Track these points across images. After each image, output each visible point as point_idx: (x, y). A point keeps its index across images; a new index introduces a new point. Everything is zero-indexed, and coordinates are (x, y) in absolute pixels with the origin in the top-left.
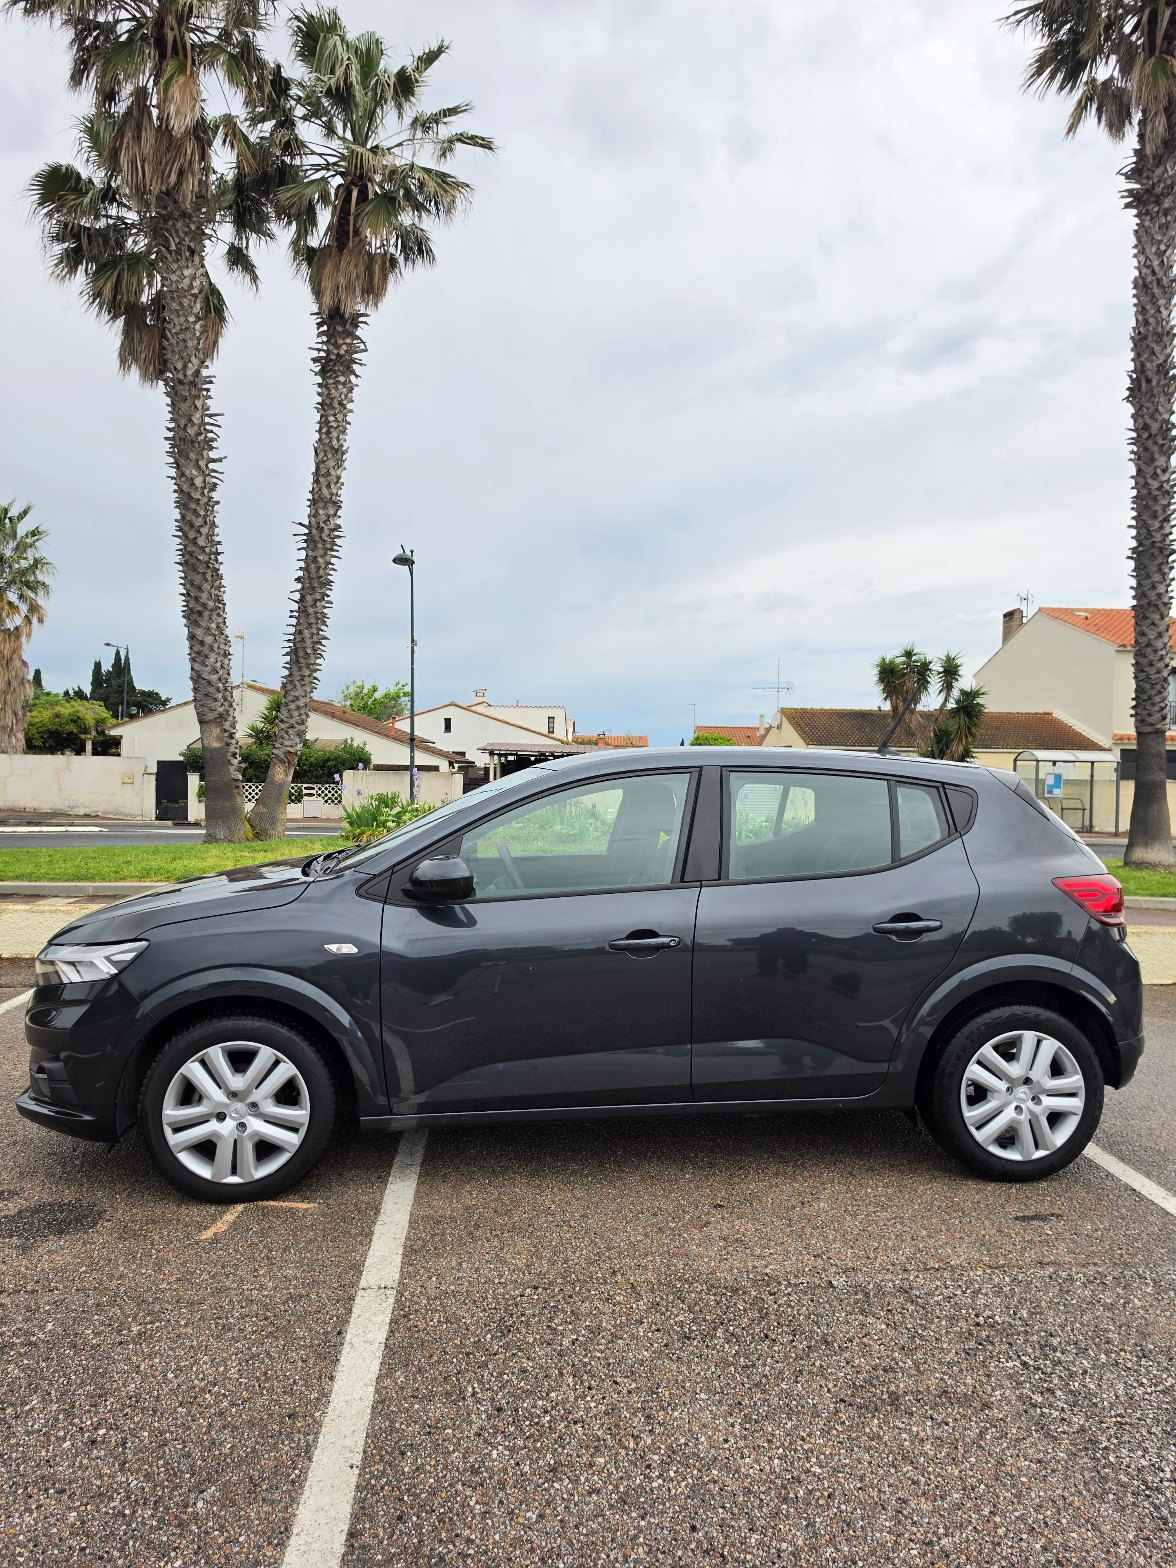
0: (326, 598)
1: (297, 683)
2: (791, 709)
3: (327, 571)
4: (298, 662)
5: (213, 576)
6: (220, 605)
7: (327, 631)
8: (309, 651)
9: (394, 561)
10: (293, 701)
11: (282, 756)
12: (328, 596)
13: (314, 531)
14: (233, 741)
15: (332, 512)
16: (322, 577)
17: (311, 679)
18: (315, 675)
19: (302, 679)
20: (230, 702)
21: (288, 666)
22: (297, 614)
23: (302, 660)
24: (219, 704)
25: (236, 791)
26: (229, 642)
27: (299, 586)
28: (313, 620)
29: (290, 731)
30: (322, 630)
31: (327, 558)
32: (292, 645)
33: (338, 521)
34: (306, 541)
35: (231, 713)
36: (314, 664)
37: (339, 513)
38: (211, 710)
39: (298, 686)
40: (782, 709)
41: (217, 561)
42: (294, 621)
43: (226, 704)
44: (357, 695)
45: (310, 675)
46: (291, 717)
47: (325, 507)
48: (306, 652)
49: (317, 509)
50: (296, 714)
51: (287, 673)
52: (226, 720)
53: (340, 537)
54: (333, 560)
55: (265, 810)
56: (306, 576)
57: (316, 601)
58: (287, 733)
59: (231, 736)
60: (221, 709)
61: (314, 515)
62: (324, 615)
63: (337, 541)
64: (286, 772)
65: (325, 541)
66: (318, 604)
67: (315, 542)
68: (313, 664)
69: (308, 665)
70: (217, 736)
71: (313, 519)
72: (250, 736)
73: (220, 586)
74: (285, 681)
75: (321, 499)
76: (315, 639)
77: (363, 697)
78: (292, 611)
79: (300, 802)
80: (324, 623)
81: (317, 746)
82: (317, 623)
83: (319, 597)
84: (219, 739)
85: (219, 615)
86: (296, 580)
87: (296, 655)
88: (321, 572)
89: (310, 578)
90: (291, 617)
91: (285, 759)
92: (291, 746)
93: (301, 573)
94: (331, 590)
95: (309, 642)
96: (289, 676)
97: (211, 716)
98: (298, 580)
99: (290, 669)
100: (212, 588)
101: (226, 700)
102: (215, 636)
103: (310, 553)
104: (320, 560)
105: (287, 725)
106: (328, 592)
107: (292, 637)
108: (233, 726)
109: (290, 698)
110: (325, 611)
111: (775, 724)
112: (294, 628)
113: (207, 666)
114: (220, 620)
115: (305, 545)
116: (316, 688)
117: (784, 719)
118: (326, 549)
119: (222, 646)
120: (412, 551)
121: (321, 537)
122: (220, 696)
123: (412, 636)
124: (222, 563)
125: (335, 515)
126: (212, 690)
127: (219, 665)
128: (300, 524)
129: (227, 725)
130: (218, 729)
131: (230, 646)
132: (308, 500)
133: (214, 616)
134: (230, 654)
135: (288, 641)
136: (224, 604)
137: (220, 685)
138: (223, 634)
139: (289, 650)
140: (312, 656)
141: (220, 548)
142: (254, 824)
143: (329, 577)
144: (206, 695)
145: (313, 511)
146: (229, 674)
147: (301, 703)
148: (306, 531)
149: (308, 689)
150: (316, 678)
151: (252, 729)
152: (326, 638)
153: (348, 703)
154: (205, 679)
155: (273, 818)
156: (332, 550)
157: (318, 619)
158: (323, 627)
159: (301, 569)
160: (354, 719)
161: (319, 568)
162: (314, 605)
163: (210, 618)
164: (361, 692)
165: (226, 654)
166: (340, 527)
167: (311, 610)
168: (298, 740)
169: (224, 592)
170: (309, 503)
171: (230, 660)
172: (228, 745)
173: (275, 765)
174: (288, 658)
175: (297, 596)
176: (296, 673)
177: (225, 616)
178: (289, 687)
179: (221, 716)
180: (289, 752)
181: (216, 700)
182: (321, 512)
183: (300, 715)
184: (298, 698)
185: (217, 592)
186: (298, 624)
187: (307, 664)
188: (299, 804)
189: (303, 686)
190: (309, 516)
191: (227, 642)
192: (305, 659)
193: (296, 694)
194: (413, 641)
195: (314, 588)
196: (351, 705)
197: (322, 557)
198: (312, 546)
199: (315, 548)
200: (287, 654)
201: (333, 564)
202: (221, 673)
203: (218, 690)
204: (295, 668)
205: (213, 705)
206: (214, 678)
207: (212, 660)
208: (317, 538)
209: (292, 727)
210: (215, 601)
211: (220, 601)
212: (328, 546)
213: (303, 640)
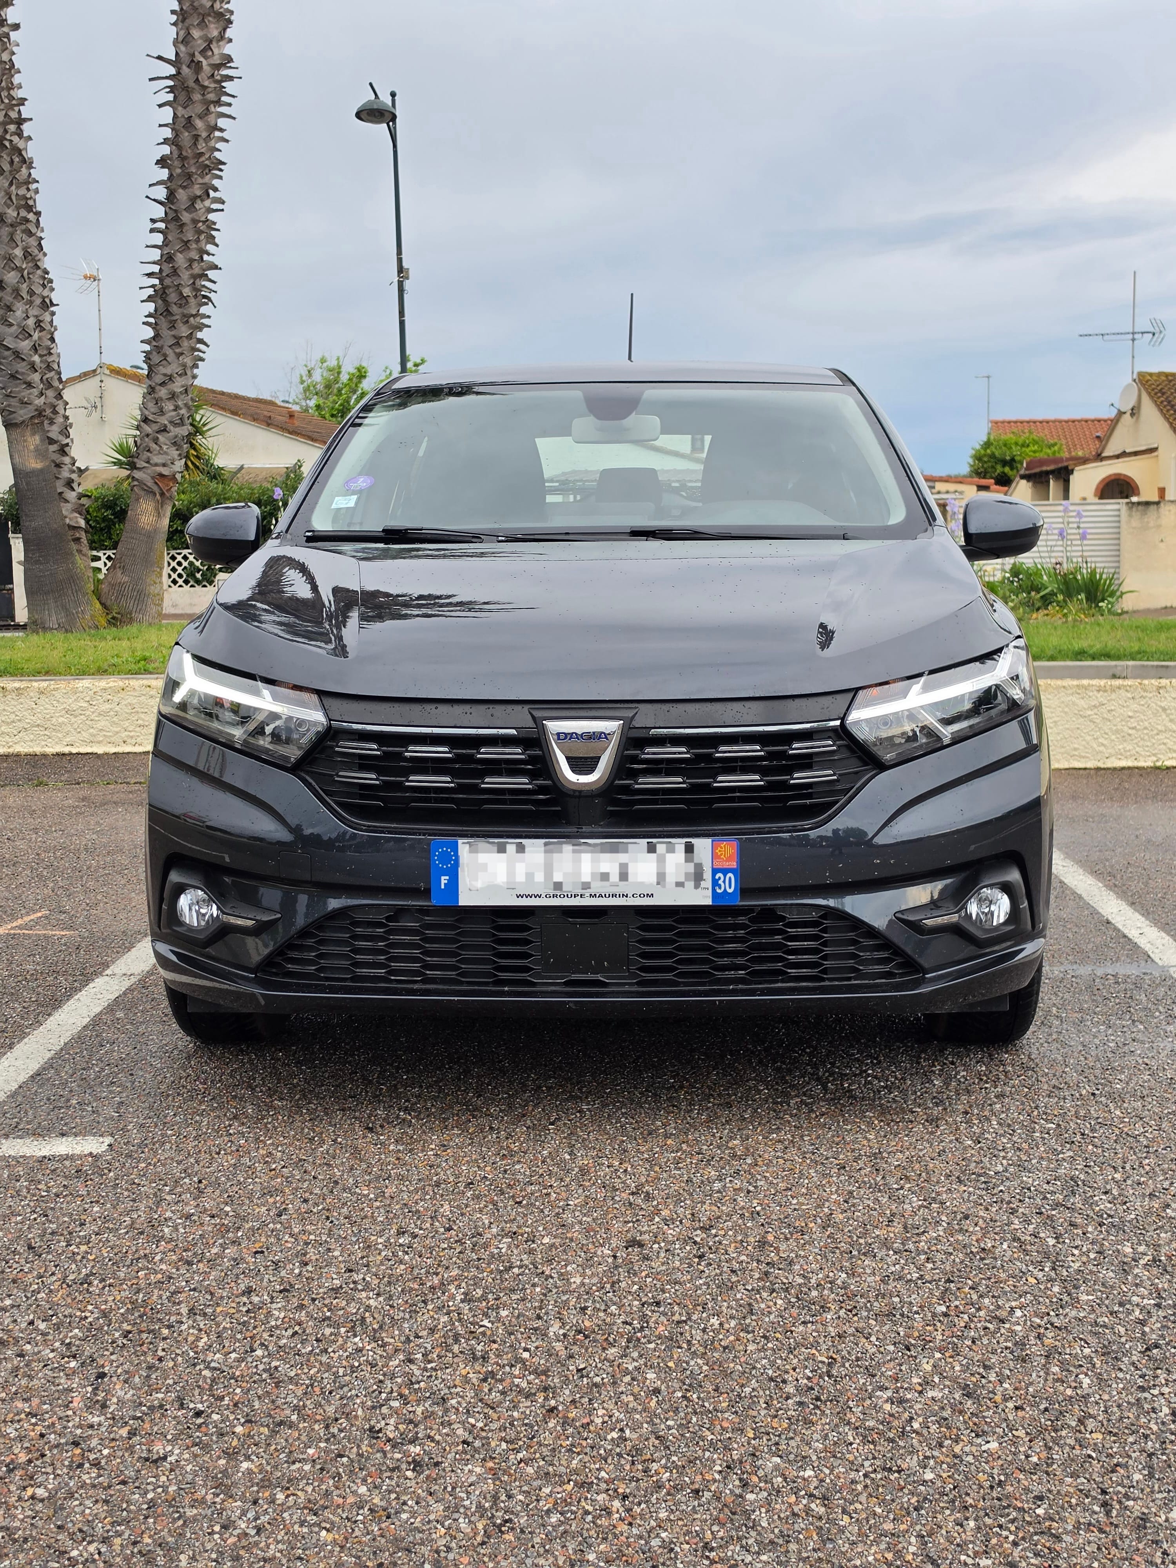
0: (212, 194)
1: (169, 352)
2: (1160, 374)
3: (212, 143)
4: (168, 312)
5: (12, 162)
6: (31, 216)
7: (217, 254)
8: (186, 291)
9: (358, 115)
10: (163, 384)
11: (150, 483)
12: (216, 190)
13: (185, 70)
14: (67, 460)
15: (215, 33)
16: (202, 154)
17: (192, 342)
18: (200, 335)
19: (177, 344)
20: (57, 389)
21: (152, 320)
22: (162, 225)
23: (174, 309)
24: (35, 392)
25: (74, 546)
26: (51, 281)
27: (164, 174)
28: (190, 235)
29: (162, 438)
30: (209, 254)
31: (211, 119)
32: (156, 282)
33: (228, 49)
34: (172, 89)
35: (60, 409)
36: (197, 315)
37: (229, 33)
38: (22, 402)
39: (171, 357)
40: (1141, 375)
41: (20, 134)
42: (158, 239)
43: (50, 393)
44: (328, 386)
45: (190, 336)
46: (162, 412)
47: (202, 25)
48: (181, 294)
49: (188, 29)
50: (169, 406)
51: (149, 333)
52: (52, 423)
53: (230, 78)
54: (222, 123)
55: (126, 579)
56: (175, 156)
57: (194, 199)
58: (156, 441)
59: (63, 450)
60: (40, 402)
61: (182, 40)
62: (211, 226)
63: (229, 86)
64: (157, 509)
65: (205, 88)
66: (199, 205)
67: (187, 90)
68: (194, 316)
69: (186, 319)
70: (37, 450)
71: (183, 48)
72: (118, 463)
73: (29, 181)
74: (147, 348)
75: (195, 9)
76: (196, 269)
77: (340, 390)
78: (153, 221)
79: (211, 583)
80: (211, 240)
81: (241, 478)
82: (198, 241)
83: (198, 193)
84: (40, 453)
85: (30, 234)
86: (158, 162)
87: (165, 301)
88: (202, 146)
89: (182, 158)
90: (152, 231)
91: (155, 488)
92: (164, 465)
93: (166, 150)
94: (220, 178)
95: (185, 276)
96: (154, 338)
97: (23, 414)
98: (162, 162)
99: (155, 326)
100: (11, 184)
101: (49, 385)
102: (21, 270)
103: (181, 111)
104: (199, 124)
105: (156, 427)
106: (216, 182)
107: (156, 268)
108: (65, 431)
109: (159, 379)
110: (212, 217)
111: (1127, 407)
112: (158, 252)
113: (11, 325)
114: (33, 242)
115: (170, 97)
116: (202, 360)
117: (1145, 398)
118: (208, 103)
119: (38, 290)
120: (393, 95)
121: (197, 81)
122: (36, 377)
123: (400, 261)
124: (29, 138)
125: (221, 37)
126: (22, 367)
127: (31, 322)
128: (160, 58)
129: (54, 432)
130: (37, 438)
131: (53, 290)
132: (173, 12)
133: (19, 235)
134: (52, 304)
135: (150, 275)
136: (38, 214)
137: (36, 358)
138: (38, 267)
139: (151, 291)
140: (192, 301)
141: (25, 112)
142: (108, 603)
143: (217, 154)
144: (13, 377)
145: (182, 33)
146: (52, 340)
147: (177, 386)
148: (172, 71)
149: (188, 361)
150: (201, 341)
151: (121, 450)
152: (216, 267)
153: (312, 403)
154: (8, 349)
155: (140, 592)
156: (218, 103)
157: (200, 232)
158: (210, 248)
159: (166, 141)
160: (310, 428)
161: (196, 137)
162: (191, 208)
163: (12, 239)
164: (336, 381)
165: (47, 305)
166: (230, 59)
167: (186, 217)
168: (174, 453)
169: (37, 191)
170: (174, 18)
171: (53, 314)
172: (58, 466)
173: (138, 500)
174: (151, 307)
175: (161, 193)
176: (165, 333)
177: (39, 234)
178: (156, 358)
179: (40, 413)
180: (161, 475)
181: (29, 385)
182: (196, 33)
183: (177, 408)
184: (171, 378)
185: (22, 191)
186: (166, 243)
187: (184, 316)
188: (210, 588)
189: (179, 355)
190: (176, 43)
191: (46, 283)
192: (181, 306)
193: (168, 371)
194: (400, 269)
195: (189, 176)
196: (318, 407)
197: (200, 117)
198: (182, 97)
199: (188, 102)
200: (150, 299)
201: (221, 130)
202: (36, 336)
203: (33, 368)
204: (164, 324)
205: (25, 394)
206: (25, 345)
207: (19, 314)
208: (191, 83)
209: (164, 430)
210: (18, 208)
211: (29, 208)
212: (211, 96)
213: (175, 272)
